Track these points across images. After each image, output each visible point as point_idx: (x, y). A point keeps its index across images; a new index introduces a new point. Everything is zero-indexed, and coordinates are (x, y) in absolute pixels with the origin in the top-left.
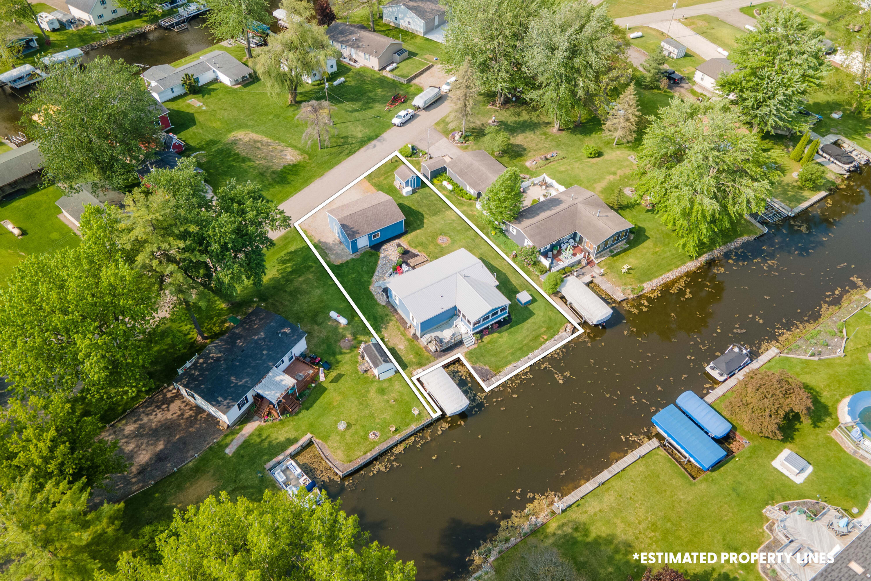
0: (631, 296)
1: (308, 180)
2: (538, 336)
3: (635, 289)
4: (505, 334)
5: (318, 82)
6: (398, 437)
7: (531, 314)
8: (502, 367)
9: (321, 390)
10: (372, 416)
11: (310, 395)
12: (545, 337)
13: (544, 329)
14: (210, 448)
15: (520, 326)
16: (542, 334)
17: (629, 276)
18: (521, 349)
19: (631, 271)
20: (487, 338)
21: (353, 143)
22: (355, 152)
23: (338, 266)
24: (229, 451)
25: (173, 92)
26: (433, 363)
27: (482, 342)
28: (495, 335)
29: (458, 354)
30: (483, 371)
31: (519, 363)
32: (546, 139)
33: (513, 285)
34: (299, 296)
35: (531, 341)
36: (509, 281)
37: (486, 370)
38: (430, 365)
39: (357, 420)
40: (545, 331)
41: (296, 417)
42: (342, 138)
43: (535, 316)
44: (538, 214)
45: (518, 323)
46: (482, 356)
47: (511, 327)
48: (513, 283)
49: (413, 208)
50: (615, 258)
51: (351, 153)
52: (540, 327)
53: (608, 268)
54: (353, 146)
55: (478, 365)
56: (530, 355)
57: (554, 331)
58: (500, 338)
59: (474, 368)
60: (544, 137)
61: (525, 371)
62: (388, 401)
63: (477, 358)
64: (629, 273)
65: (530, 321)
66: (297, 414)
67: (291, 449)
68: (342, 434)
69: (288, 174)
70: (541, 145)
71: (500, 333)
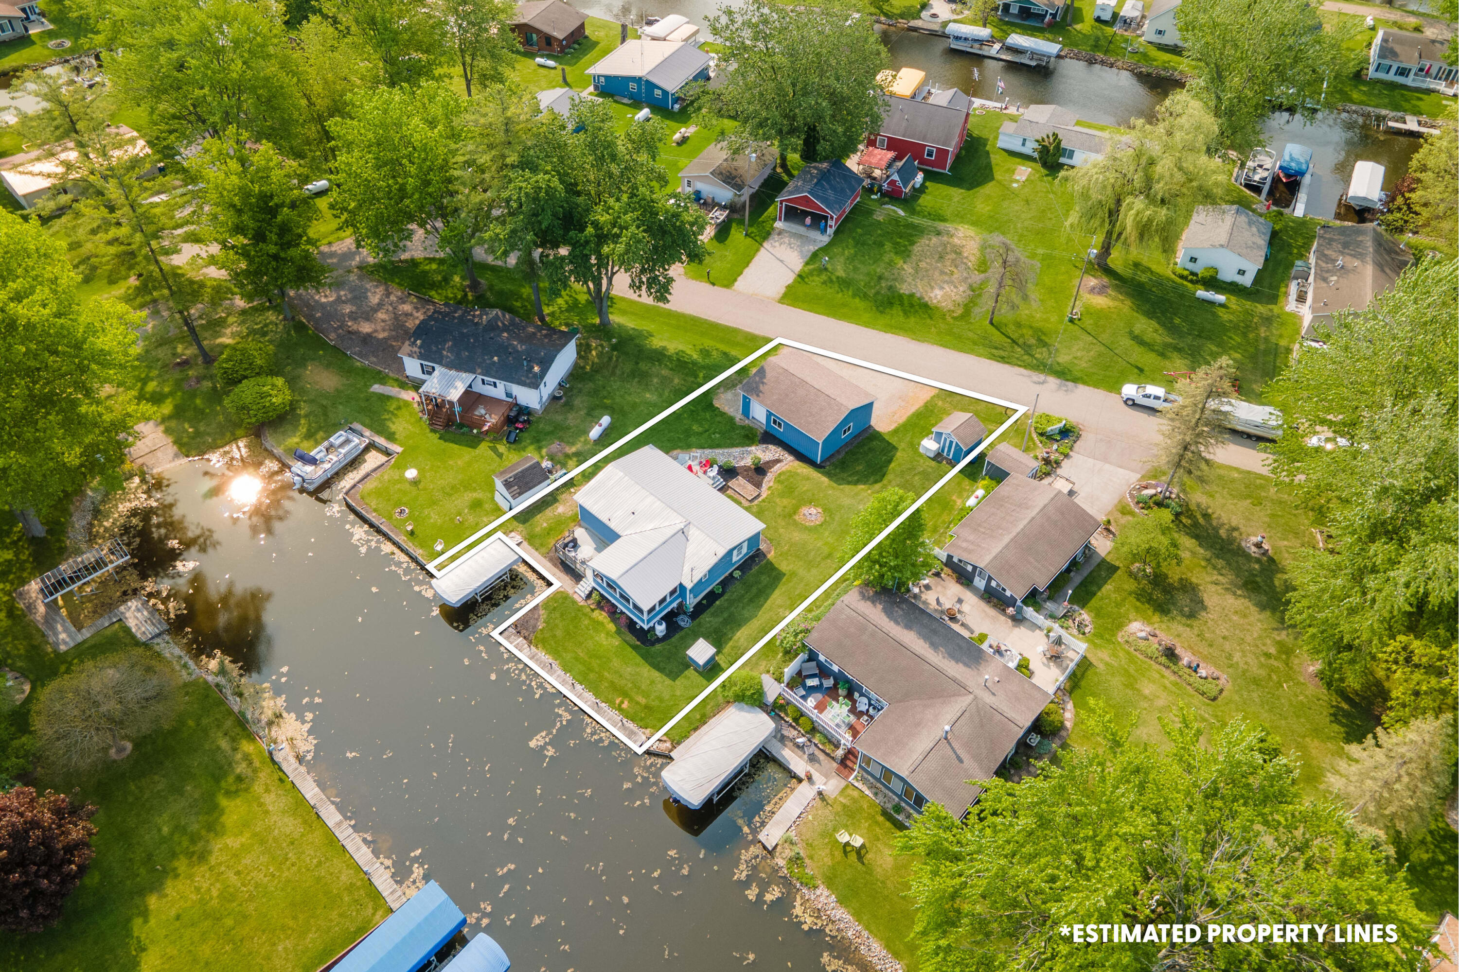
0: (781, 862)
1: (901, 329)
2: (625, 694)
3: (802, 866)
4: (616, 641)
5: (1186, 273)
6: (401, 539)
7: (673, 675)
8: (544, 647)
9: (473, 442)
10: (433, 503)
11: (463, 434)
12: (625, 706)
13: (643, 701)
14: (380, 372)
15: (639, 659)
16: (631, 700)
17: (838, 854)
18: (590, 670)
19: (853, 857)
20: (601, 616)
21: (1032, 356)
22: (1008, 363)
23: (710, 407)
24: (377, 388)
25: (1023, 144)
26: (536, 554)
27: (593, 610)
28: (612, 627)
29: (559, 581)
30: (532, 622)
31: (560, 672)
32: (1268, 656)
33: (734, 633)
34: (636, 380)
35: (612, 683)
36: (739, 626)
37: (535, 627)
38: (533, 551)
39: (425, 489)
40: (637, 703)
41: (428, 430)
42: (1040, 340)
43: (668, 681)
44: (908, 627)
45: (646, 657)
46: (562, 615)
47: (634, 648)
48: (739, 634)
49: (892, 465)
50: (881, 819)
51: (1003, 360)
52: (647, 695)
53: (844, 806)
54: (1026, 357)
55: (542, 612)
56: (578, 687)
57: (642, 719)
58: (608, 633)
59: (536, 608)
60: (1273, 650)
61: (547, 686)
62: (460, 515)
63: (555, 609)
64: (845, 853)
65: (656, 674)
66: (433, 431)
67: (380, 441)
68: (402, 479)
69: (902, 304)
70: (1227, 646)
71: (618, 632)
